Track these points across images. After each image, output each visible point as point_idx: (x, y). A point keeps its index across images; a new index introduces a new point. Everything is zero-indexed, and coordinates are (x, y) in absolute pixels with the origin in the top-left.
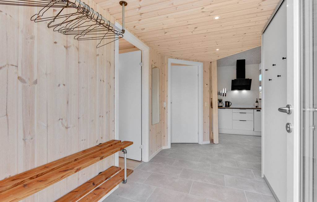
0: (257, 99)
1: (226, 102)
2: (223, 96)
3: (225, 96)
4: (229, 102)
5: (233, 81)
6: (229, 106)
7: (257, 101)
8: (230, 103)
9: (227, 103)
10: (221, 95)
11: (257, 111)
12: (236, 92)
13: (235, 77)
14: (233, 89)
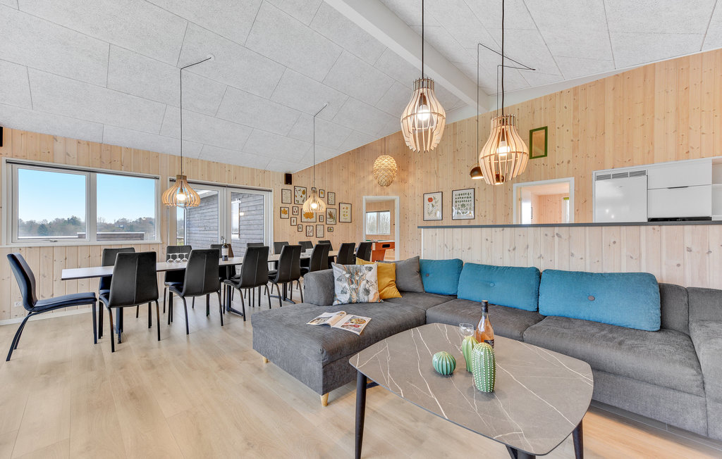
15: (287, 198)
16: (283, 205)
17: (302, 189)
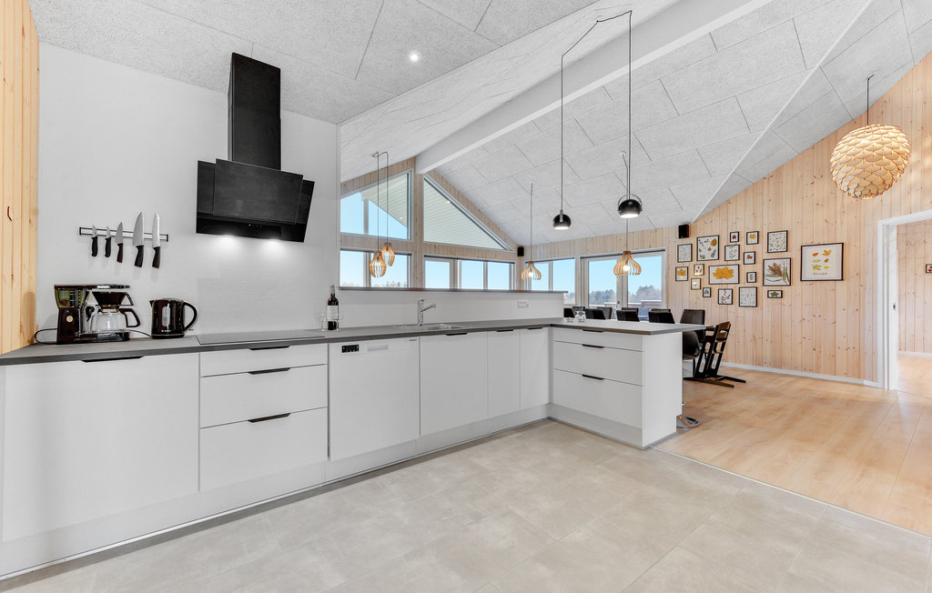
0: (333, 287)
1: (158, 306)
2: (139, 262)
3: (156, 264)
4: (178, 307)
5: (208, 174)
6: (178, 329)
7: (333, 296)
8: (187, 309)
9: (166, 311)
10: (120, 259)
11: (345, 349)
12: (227, 244)
13: (218, 149)
14: (208, 223)
15: (685, 254)
16: (680, 265)
17: (711, 239)
